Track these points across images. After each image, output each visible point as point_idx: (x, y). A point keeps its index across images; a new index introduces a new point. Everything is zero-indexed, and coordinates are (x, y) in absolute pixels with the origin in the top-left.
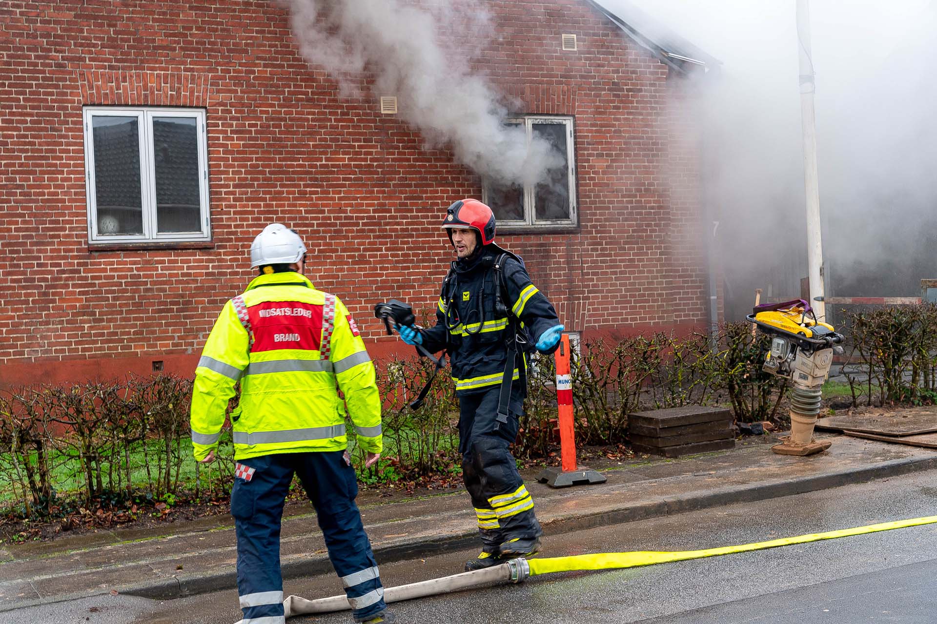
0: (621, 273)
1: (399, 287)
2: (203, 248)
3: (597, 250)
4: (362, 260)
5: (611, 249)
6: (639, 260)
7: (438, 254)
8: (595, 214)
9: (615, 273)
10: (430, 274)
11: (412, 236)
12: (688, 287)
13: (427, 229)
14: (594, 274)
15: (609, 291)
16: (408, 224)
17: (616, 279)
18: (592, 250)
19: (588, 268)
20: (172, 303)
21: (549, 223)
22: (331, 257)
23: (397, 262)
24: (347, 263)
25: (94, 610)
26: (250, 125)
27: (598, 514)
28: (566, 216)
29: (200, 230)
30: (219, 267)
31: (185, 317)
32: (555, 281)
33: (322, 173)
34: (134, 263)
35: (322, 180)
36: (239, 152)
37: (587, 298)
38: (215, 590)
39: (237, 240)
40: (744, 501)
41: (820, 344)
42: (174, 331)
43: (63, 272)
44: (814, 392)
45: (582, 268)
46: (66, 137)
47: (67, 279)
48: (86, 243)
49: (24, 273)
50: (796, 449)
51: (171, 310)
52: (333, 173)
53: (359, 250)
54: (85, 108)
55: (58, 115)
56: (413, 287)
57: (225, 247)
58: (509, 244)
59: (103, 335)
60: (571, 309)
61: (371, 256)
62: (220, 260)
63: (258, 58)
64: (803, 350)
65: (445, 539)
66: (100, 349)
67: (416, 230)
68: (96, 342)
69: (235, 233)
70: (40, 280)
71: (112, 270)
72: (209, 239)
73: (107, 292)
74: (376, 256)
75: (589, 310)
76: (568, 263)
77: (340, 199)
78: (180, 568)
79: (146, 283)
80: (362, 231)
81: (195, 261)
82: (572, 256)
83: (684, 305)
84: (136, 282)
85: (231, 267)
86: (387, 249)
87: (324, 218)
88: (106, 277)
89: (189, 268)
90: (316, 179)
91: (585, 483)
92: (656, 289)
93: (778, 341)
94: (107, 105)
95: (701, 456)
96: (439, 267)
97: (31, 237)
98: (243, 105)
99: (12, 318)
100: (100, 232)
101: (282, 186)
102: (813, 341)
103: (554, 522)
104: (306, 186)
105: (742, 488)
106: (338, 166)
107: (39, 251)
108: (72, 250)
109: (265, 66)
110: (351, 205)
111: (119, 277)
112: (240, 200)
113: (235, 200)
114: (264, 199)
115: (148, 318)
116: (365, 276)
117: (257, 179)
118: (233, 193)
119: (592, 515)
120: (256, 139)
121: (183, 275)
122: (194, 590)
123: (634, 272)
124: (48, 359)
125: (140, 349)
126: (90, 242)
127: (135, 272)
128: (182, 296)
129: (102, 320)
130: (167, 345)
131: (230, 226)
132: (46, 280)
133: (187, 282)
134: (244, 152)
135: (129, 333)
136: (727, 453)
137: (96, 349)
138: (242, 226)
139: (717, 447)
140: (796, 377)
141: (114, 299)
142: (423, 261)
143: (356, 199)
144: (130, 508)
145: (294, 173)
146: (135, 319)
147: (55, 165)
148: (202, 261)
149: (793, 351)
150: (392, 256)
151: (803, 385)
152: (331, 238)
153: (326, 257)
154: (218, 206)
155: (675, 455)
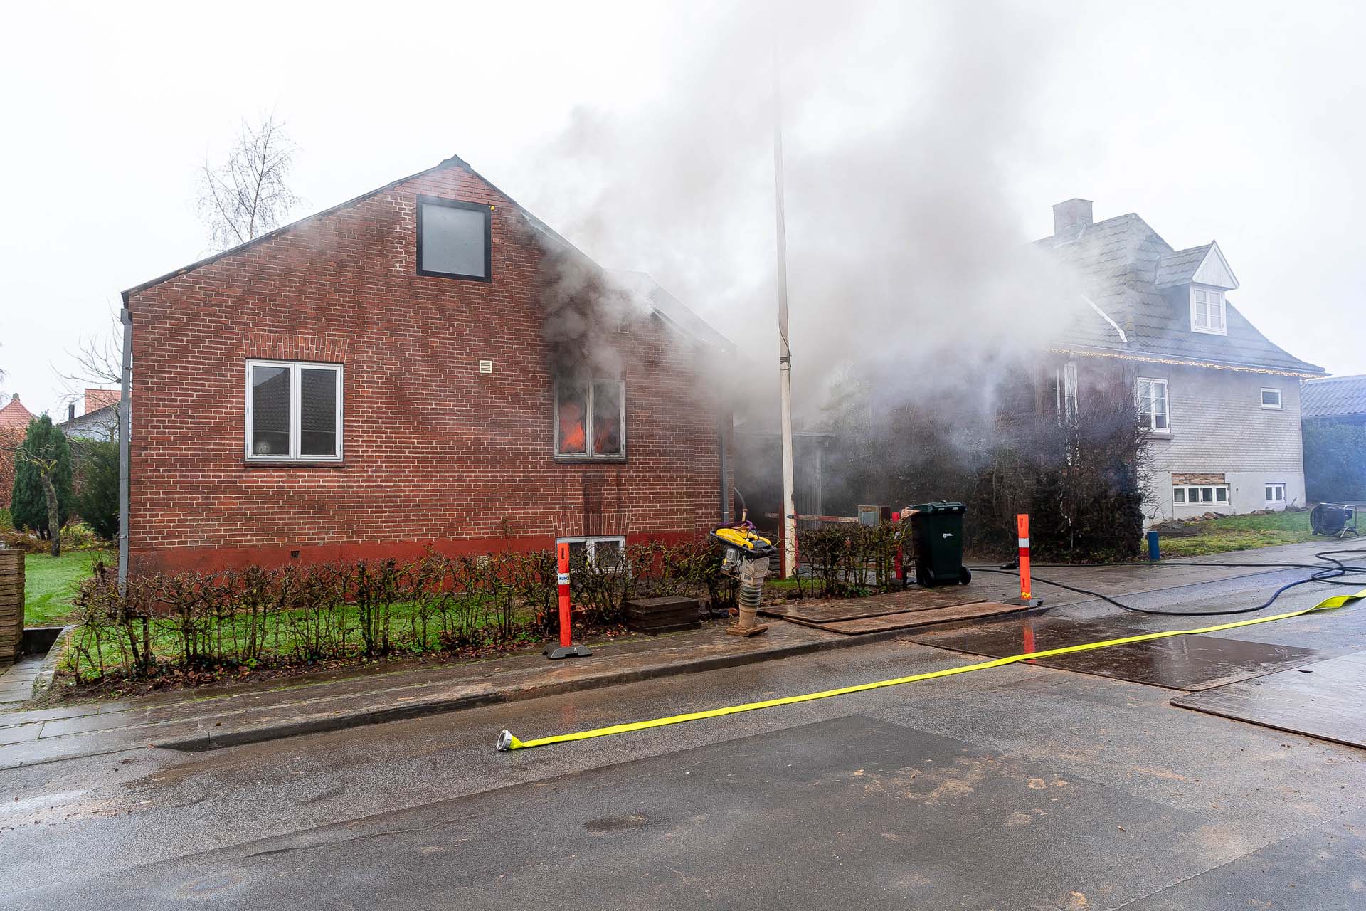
0: (657, 493)
1: (488, 500)
2: (336, 467)
3: (639, 476)
4: (460, 479)
5: (650, 476)
6: (671, 485)
7: (520, 476)
8: (639, 451)
9: (653, 494)
10: (513, 490)
11: (499, 463)
12: (708, 505)
13: (512, 458)
14: (637, 494)
15: (647, 506)
16: (496, 453)
17: (653, 498)
18: (636, 476)
19: (633, 489)
20: (309, 508)
21: (604, 456)
22: (436, 476)
23: (488, 481)
24: (449, 481)
25: (126, 762)
26: (378, 378)
27: (569, 682)
28: (617, 451)
29: (334, 453)
30: (347, 481)
31: (319, 518)
32: (607, 498)
33: (431, 414)
34: (281, 477)
35: (432, 419)
36: (367, 397)
37: (632, 511)
38: (241, 744)
39: (363, 462)
40: (687, 672)
41: (759, 554)
42: (309, 529)
43: (223, 482)
44: (755, 589)
45: (628, 489)
46: (231, 381)
47: (225, 487)
48: (243, 461)
49: (190, 482)
50: (741, 631)
51: (309, 513)
52: (439, 414)
53: (458, 472)
54: (247, 360)
55: (225, 365)
56: (499, 500)
57: (353, 467)
58: (573, 470)
59: (252, 530)
60: (619, 519)
61: (467, 476)
62: (348, 477)
63: (386, 329)
64: (747, 558)
65: (442, 703)
66: (249, 541)
67: (502, 458)
68: (247, 535)
69: (362, 457)
70: (203, 487)
71: (262, 481)
72: (342, 461)
73: (257, 498)
74: (471, 477)
75: (632, 520)
76: (617, 485)
77: (445, 434)
78: (219, 725)
79: (289, 492)
80: (461, 458)
81: (329, 476)
82: (620, 481)
83: (705, 517)
84: (281, 491)
85: (358, 481)
86: (480, 472)
87: (432, 447)
88: (257, 487)
89: (323, 481)
90: (427, 419)
91: (575, 656)
92: (683, 506)
93: (731, 551)
94: (266, 359)
95: (673, 635)
96: (520, 485)
97: (198, 455)
98: (372, 362)
99: (178, 515)
100: (255, 452)
101: (400, 423)
102: (753, 551)
103: (533, 689)
104: (419, 423)
105: (687, 662)
106: (445, 410)
107: (204, 466)
108: (231, 466)
109: (391, 335)
110: (454, 439)
111: (267, 487)
112: (368, 432)
113: (363, 432)
114: (386, 432)
115: (289, 519)
116: (462, 491)
117: (381, 418)
118: (361, 427)
119: (564, 683)
120: (382, 388)
121: (319, 487)
122: (222, 744)
123: (666, 493)
124: (205, 548)
125: (281, 542)
126: (246, 460)
127: (281, 484)
128: (317, 502)
129: (252, 519)
130: (304, 539)
131: (358, 452)
132: (208, 488)
133: (322, 492)
134: (371, 397)
135: (273, 529)
136: (694, 632)
137: (246, 541)
138: (367, 452)
139: (688, 628)
140: (742, 577)
141: (262, 503)
142: (508, 481)
143: (457, 434)
144: (218, 670)
145: (410, 413)
146: (279, 519)
147: (221, 402)
148: (335, 476)
149: (741, 558)
150: (484, 477)
151: (747, 584)
152: (437, 462)
153: (432, 476)
154: (349, 436)
155: (654, 633)
